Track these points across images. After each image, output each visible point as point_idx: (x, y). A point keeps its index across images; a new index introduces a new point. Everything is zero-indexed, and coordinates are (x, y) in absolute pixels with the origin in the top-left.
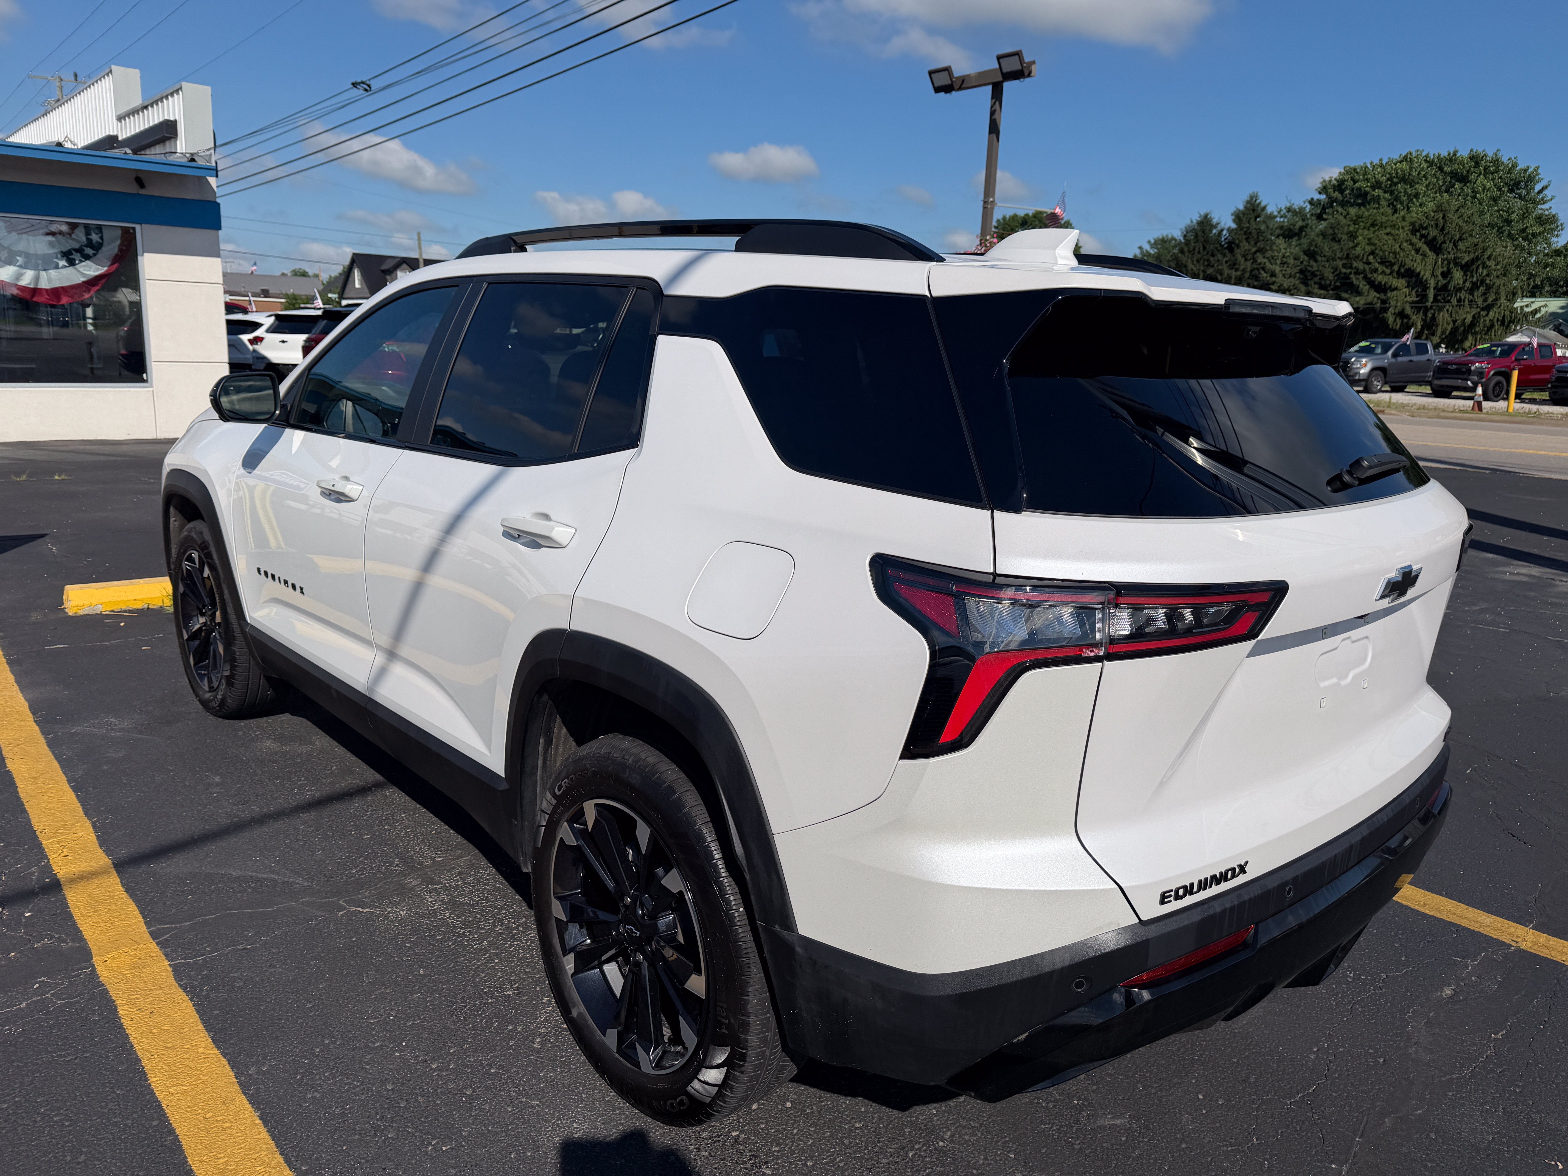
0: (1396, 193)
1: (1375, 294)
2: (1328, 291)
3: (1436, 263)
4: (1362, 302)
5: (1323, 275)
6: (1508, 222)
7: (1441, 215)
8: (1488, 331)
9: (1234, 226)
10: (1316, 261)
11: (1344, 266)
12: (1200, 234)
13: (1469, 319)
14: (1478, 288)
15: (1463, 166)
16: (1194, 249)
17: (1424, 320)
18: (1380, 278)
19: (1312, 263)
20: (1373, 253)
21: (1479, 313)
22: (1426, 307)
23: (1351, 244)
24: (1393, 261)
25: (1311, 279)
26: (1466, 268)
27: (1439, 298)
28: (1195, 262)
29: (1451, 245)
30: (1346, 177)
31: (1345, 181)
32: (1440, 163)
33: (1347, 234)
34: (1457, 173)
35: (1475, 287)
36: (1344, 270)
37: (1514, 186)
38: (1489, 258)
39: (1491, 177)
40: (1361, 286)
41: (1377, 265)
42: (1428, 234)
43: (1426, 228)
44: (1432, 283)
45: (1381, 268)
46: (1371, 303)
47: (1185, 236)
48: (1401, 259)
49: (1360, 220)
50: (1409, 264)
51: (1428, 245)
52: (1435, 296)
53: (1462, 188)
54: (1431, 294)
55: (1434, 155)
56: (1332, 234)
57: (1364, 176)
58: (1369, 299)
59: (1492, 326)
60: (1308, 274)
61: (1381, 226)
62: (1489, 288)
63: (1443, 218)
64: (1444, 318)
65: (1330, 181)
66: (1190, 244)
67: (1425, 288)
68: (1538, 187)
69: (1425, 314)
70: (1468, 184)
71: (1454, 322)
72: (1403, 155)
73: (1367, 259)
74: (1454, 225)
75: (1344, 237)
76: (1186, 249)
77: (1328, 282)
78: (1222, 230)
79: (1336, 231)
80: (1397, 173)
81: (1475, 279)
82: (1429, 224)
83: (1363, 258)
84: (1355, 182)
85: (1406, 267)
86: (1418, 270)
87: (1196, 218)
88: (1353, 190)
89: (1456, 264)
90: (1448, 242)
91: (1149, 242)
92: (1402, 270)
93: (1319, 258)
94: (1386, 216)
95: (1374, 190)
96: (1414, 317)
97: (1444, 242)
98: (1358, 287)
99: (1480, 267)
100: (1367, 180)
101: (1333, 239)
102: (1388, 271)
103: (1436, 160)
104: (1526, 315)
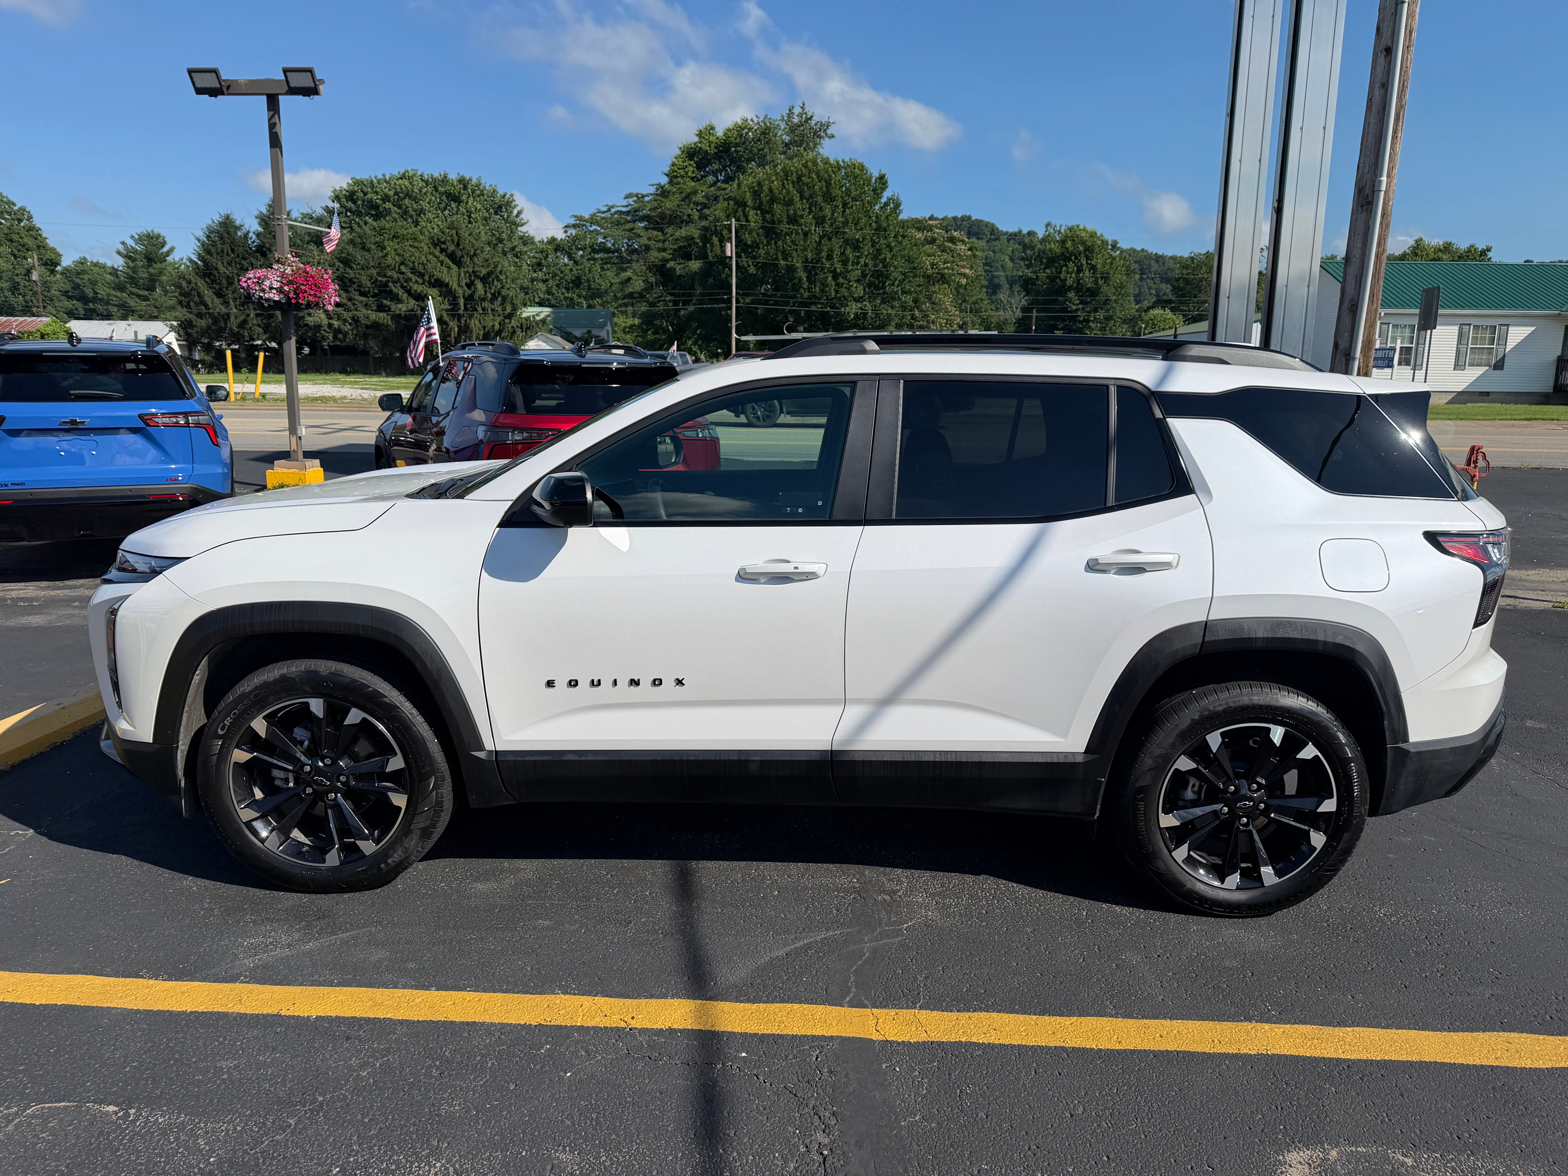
0: (404, 207)
1: (414, 301)
2: (368, 298)
3: (459, 275)
4: (404, 309)
5: (360, 282)
6: (501, 241)
7: (454, 232)
8: (512, 336)
9: (260, 229)
10: (351, 268)
11: (378, 274)
12: (225, 235)
13: (497, 327)
14: (497, 298)
15: (454, 187)
16: (222, 251)
17: (459, 327)
18: (417, 288)
19: (348, 270)
20: (402, 263)
21: (504, 320)
22: (459, 314)
23: (381, 254)
24: (423, 271)
25: (349, 286)
26: (484, 280)
27: (468, 306)
28: (225, 265)
29: (469, 259)
30: (356, 188)
31: (355, 191)
32: (435, 183)
33: (375, 244)
34: (450, 194)
35: (494, 297)
36: (380, 279)
37: (498, 209)
38: (501, 272)
39: (478, 199)
40: (400, 293)
41: (410, 275)
42: (447, 248)
43: (444, 243)
44: (460, 291)
45: (414, 278)
46: (413, 310)
47: (208, 237)
48: (429, 271)
49: (383, 231)
50: (437, 274)
51: (449, 258)
52: (465, 305)
53: (457, 207)
54: (462, 302)
55: (428, 175)
56: (361, 244)
57: (372, 189)
58: (410, 307)
59: (514, 332)
60: (346, 281)
61: (403, 239)
62: (504, 299)
63: (457, 234)
64: (474, 324)
65: (341, 191)
66: (217, 244)
67: (455, 298)
68: (515, 212)
69: (459, 321)
70: (462, 204)
71: (484, 328)
72: (401, 173)
73: (399, 269)
74: (467, 242)
75: (373, 247)
76: (213, 250)
77: (367, 289)
78: (248, 232)
79: (364, 240)
80: (402, 189)
81: (493, 291)
82: (446, 240)
83: (395, 268)
84: (365, 194)
85: (435, 277)
86: (447, 281)
87: (217, 218)
88: (363, 201)
89: (477, 276)
90: (465, 256)
91: (132, 237)
92: (433, 281)
93: (354, 266)
94: (406, 229)
95: (385, 203)
96: (451, 324)
97: (463, 256)
98: (398, 295)
99: (495, 280)
100: (376, 193)
101: (363, 248)
102: (420, 281)
103: (430, 180)
104: (537, 323)
